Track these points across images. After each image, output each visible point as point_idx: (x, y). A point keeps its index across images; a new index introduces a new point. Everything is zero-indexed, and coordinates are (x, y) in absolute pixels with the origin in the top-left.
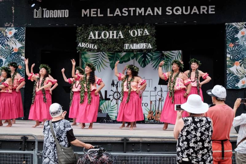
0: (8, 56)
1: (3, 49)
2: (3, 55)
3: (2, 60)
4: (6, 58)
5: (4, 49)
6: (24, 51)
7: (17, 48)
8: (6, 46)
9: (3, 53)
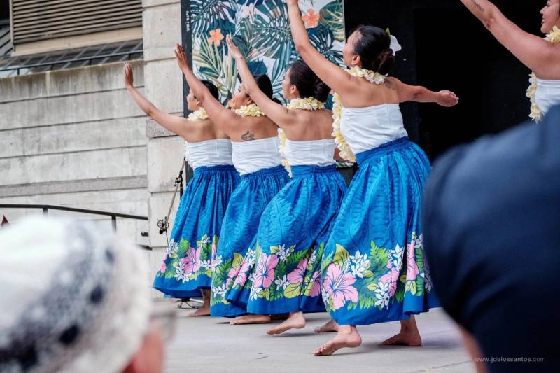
0: (282, 47)
1: (264, 22)
2: (266, 46)
3: (262, 62)
4: (278, 55)
5: (267, 19)
6: (341, 21)
7: (317, 12)
8: (272, 7)
9: (262, 35)
